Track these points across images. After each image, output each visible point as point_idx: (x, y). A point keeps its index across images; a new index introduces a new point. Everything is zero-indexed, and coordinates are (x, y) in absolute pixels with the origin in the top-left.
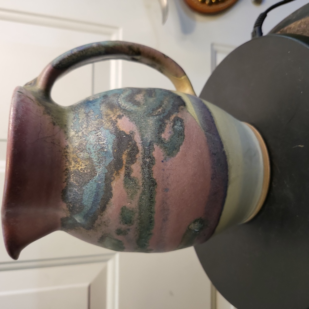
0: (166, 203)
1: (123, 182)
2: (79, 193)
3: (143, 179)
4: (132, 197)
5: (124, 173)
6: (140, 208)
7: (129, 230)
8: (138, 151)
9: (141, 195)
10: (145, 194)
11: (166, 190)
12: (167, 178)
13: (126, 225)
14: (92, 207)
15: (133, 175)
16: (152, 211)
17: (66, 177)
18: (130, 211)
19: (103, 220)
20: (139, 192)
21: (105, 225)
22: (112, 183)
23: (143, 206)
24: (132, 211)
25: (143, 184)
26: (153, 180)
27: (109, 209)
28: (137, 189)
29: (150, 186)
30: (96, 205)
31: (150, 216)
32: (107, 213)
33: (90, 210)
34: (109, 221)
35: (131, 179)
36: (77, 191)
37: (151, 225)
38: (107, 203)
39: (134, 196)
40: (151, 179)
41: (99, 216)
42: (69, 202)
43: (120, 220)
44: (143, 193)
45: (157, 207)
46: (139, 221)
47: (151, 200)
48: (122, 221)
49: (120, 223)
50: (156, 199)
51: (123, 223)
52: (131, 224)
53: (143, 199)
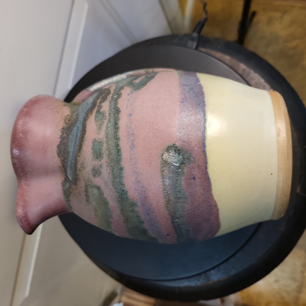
0: (130, 127)
1: (94, 118)
3: (109, 110)
4: (100, 128)
5: (96, 111)
6: (107, 137)
7: (101, 166)
8: (110, 93)
9: (107, 124)
10: (110, 123)
11: (130, 115)
12: (131, 105)
13: (98, 160)
15: (102, 110)
16: (118, 138)
17: (61, 134)
18: (99, 142)
19: (81, 162)
20: (106, 122)
21: (83, 167)
22: (87, 121)
23: (109, 134)
24: (101, 142)
25: (109, 114)
26: (118, 109)
28: (104, 120)
29: (115, 114)
30: (76, 147)
31: (117, 144)
34: (85, 161)
35: (100, 113)
38: (82, 141)
39: (102, 126)
40: (116, 108)
41: (78, 158)
42: (61, 156)
44: (109, 121)
45: (122, 133)
46: (107, 152)
47: (116, 127)
48: (94, 156)
49: (93, 159)
50: (119, 125)
51: (95, 158)
52: (101, 158)
53: (109, 127)
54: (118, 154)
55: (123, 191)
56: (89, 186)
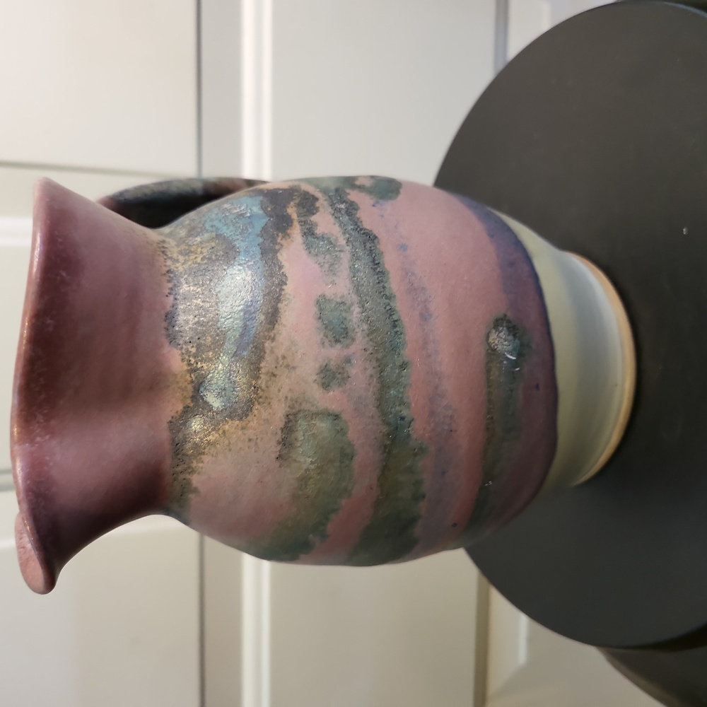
0: (413, 274)
1: (303, 247)
2: (208, 305)
3: (344, 233)
4: (332, 270)
5: (299, 231)
6: (358, 290)
7: (348, 360)
8: (316, 199)
9: (351, 263)
10: (358, 260)
11: (403, 247)
12: (396, 226)
13: (339, 346)
14: (245, 327)
15: (319, 231)
16: (388, 295)
17: (170, 285)
18: (337, 303)
19: (280, 352)
20: (345, 257)
21: (287, 366)
22: (278, 254)
23: (363, 285)
24: (343, 303)
25: (348, 241)
26: (366, 231)
27: (287, 313)
28: (337, 253)
29: (364, 243)
30: (254, 315)
31: (388, 308)
32: (284, 326)
33: (242, 335)
34: (293, 348)
35: (318, 238)
36: (202, 304)
37: (396, 332)
38: (278, 300)
39: (336, 266)
40: (361, 230)
41: (268, 344)
42: (186, 343)
43: (322, 336)
44: (355, 257)
45: (395, 284)
46: (365, 327)
47: (378, 270)
48: (327, 337)
49: (323, 343)
50: (386, 266)
51: (330, 341)
52: (349, 341)
53: (358, 271)
54: (395, 330)
55: (402, 419)
56: (301, 415)
